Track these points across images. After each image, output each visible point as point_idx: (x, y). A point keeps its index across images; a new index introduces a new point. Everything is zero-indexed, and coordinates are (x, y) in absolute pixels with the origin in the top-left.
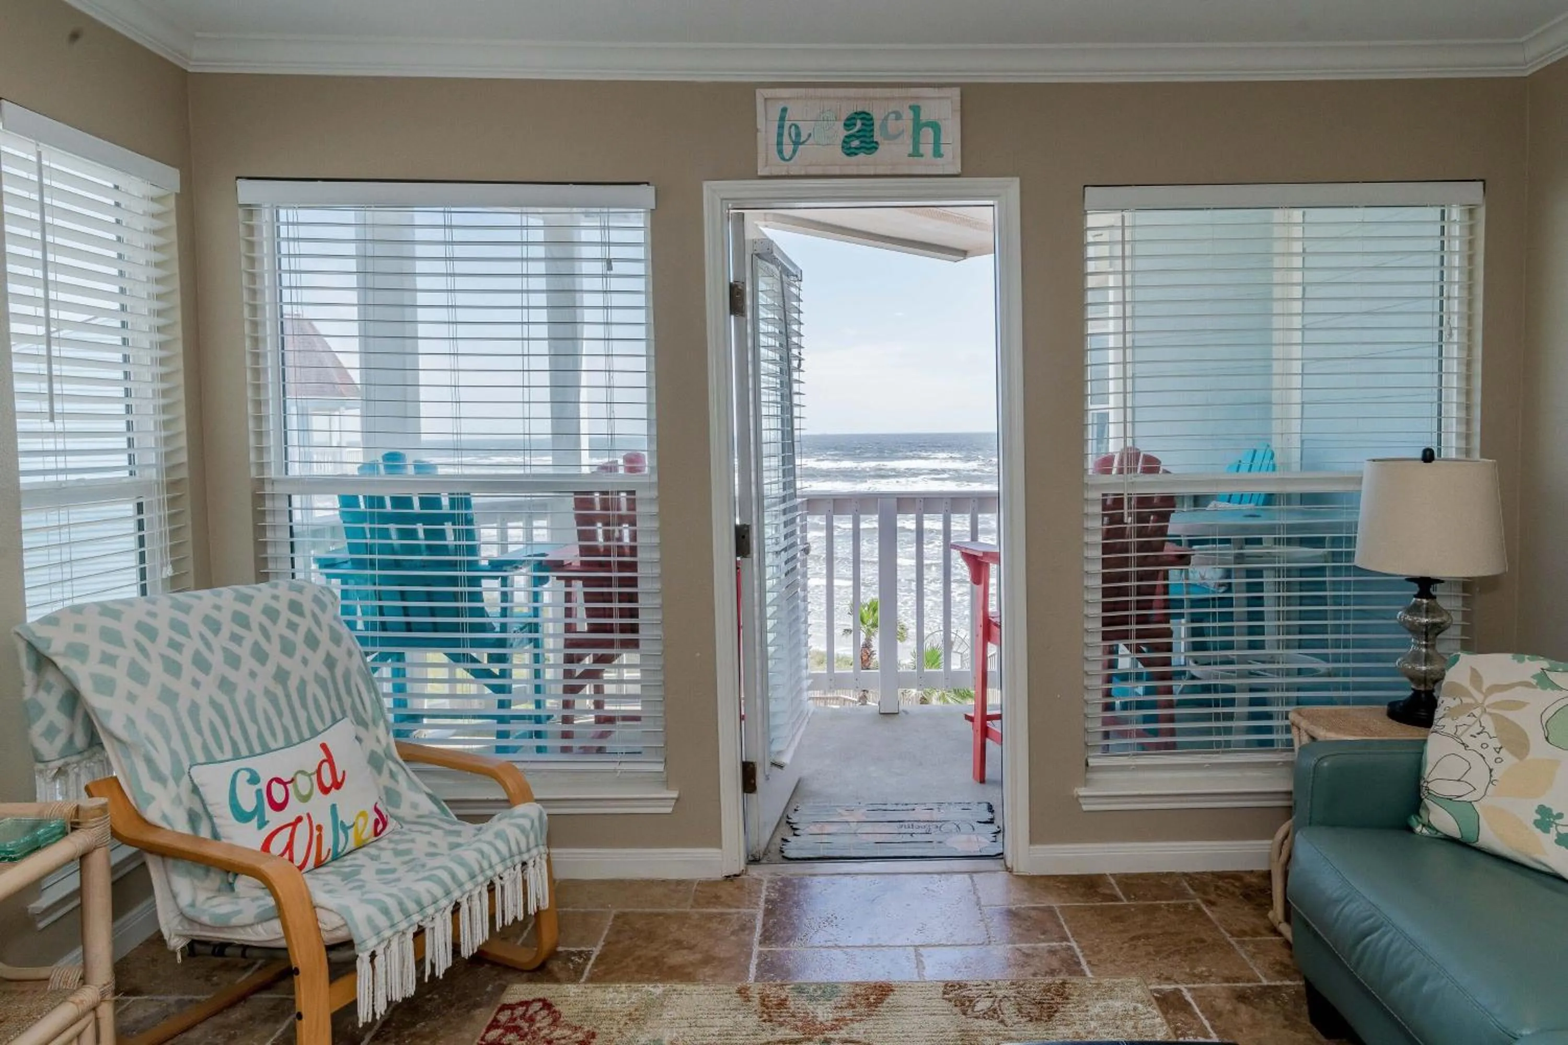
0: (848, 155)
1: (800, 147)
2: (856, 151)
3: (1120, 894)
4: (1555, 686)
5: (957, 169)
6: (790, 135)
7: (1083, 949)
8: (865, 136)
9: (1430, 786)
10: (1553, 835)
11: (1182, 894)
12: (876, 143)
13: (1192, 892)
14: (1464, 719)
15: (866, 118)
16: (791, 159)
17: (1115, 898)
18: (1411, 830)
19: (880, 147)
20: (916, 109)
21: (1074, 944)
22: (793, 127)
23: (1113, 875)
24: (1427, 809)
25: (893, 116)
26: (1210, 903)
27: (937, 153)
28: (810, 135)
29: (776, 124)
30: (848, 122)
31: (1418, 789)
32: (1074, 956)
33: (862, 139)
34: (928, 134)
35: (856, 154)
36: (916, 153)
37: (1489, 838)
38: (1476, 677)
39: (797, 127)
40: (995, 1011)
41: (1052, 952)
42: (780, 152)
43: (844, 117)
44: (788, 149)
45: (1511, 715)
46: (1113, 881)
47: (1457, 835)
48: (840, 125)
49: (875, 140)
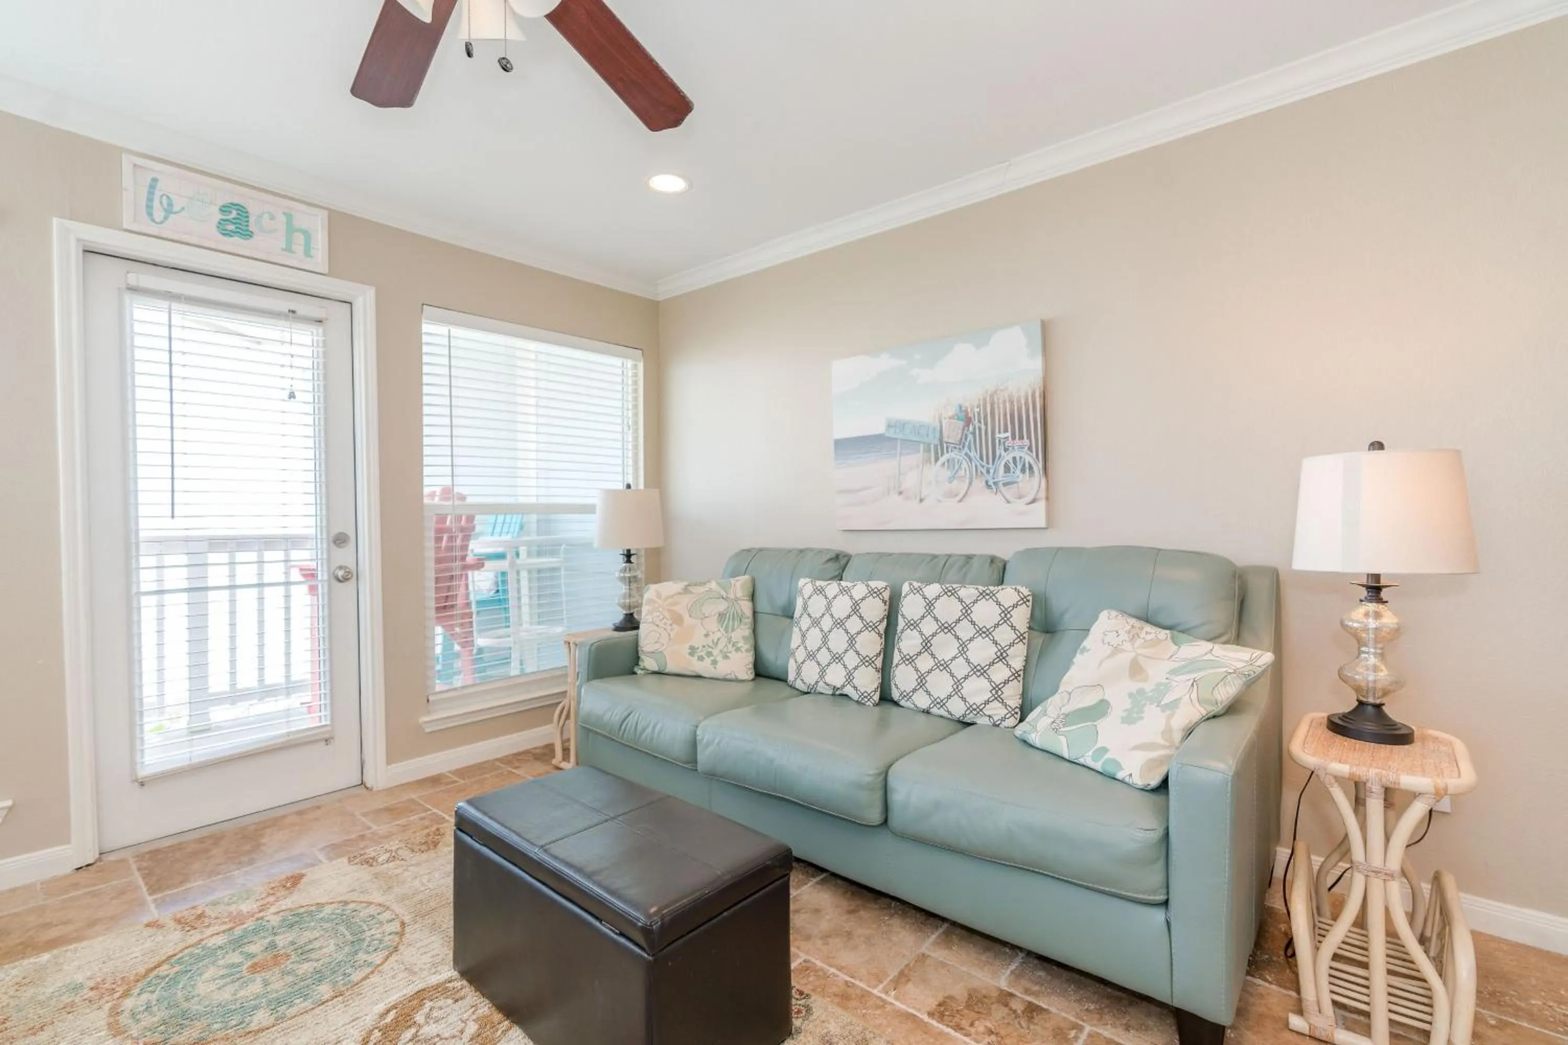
0: (223, 234)
1: (172, 216)
2: (232, 234)
3: (456, 779)
4: (691, 593)
5: (326, 271)
6: (161, 203)
7: (443, 811)
8: (240, 224)
9: (644, 649)
10: (696, 658)
11: (498, 768)
12: (252, 232)
13: (503, 766)
14: (655, 614)
15: (242, 212)
16: (161, 223)
17: (456, 782)
18: (635, 673)
19: (255, 237)
20: (289, 217)
21: (435, 811)
22: (164, 197)
23: (449, 772)
24: (642, 661)
25: (266, 216)
26: (517, 768)
27: (307, 253)
28: (183, 209)
29: (146, 190)
30: (223, 209)
31: (637, 652)
32: (437, 815)
33: (238, 226)
34: (300, 238)
35: (232, 236)
36: (288, 249)
37: (671, 667)
38: (659, 595)
39: (168, 197)
40: (394, 857)
41: (423, 819)
42: (150, 214)
43: (221, 203)
44: (159, 214)
45: (675, 608)
46: (448, 774)
47: (656, 669)
48: (215, 209)
49: (251, 229)
